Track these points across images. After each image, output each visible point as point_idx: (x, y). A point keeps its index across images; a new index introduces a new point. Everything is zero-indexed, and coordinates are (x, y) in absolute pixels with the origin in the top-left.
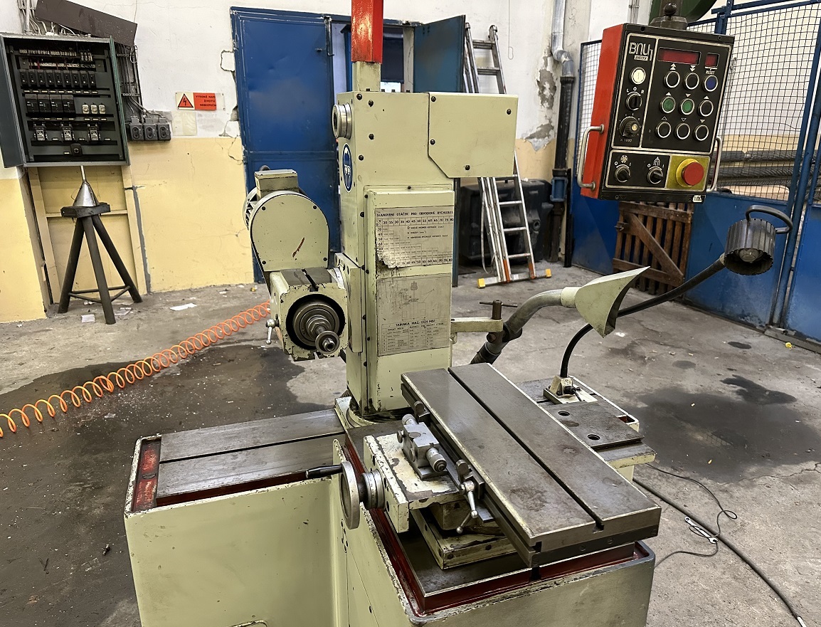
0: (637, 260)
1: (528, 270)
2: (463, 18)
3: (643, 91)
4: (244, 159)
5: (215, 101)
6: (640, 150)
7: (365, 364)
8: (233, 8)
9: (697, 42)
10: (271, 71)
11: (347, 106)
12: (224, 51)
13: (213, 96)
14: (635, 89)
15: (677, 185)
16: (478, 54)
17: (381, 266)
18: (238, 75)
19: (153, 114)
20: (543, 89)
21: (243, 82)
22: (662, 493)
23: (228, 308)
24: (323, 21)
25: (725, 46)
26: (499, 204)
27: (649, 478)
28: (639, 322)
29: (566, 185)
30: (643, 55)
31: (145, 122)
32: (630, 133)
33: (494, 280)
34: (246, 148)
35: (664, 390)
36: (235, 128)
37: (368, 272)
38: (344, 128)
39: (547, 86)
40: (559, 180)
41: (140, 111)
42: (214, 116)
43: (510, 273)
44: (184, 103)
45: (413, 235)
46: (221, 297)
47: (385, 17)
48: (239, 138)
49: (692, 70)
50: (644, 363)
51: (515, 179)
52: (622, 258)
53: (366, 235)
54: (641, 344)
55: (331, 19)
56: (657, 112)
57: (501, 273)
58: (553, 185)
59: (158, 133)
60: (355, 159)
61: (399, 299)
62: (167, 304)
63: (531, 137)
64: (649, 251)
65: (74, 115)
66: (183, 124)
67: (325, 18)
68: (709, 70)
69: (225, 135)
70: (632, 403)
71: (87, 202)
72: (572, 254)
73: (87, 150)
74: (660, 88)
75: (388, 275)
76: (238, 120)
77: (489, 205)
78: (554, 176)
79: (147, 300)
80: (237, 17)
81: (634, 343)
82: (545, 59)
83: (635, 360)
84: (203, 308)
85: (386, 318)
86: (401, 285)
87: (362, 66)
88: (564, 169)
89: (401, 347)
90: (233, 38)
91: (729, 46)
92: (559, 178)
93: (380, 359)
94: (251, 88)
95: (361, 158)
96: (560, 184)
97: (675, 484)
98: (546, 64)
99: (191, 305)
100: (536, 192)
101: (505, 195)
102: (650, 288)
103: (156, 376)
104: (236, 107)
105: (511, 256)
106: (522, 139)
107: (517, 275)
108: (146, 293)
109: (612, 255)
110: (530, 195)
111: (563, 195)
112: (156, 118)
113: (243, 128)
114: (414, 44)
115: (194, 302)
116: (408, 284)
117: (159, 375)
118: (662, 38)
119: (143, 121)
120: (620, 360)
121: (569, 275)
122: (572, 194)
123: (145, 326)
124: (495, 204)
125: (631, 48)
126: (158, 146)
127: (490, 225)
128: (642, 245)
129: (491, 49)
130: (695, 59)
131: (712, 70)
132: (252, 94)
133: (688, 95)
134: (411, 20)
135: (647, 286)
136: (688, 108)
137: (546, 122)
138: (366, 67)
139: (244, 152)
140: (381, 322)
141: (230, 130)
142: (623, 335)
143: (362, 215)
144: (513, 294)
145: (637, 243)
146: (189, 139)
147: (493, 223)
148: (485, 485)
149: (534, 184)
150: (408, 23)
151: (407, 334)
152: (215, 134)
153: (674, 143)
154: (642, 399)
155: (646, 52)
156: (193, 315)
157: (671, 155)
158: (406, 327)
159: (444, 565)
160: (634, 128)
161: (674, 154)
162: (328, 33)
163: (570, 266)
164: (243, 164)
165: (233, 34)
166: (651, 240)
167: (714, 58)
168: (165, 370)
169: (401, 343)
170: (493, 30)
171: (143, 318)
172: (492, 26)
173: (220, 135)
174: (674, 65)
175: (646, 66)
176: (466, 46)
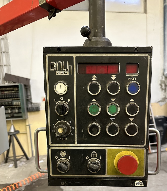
3: (69, 100)
6: (76, 146)
9: (114, 55)
14: (62, 98)
15: (117, 173)
19: (35, 103)
20: (162, 86)
25: (143, 55)
30: (63, 70)
31: (33, 106)
39: (163, 85)
41: (31, 103)
43: (151, 150)
49: (114, 78)
59: (36, 109)
63: (159, 102)
65: (12, 105)
68: (130, 77)
71: (12, 131)
73: (15, 115)
79: (31, 159)
82: (162, 76)
91: (147, 55)
98: (162, 78)
106: (155, 103)
108: (32, 156)
115: (44, 160)
118: (78, 55)
126: (37, 113)
131: (133, 77)
133: (112, 100)
136: (113, 110)
137: (164, 97)
155: (66, 68)
157: (107, 149)
167: (134, 66)
174: (94, 76)
175: (68, 80)
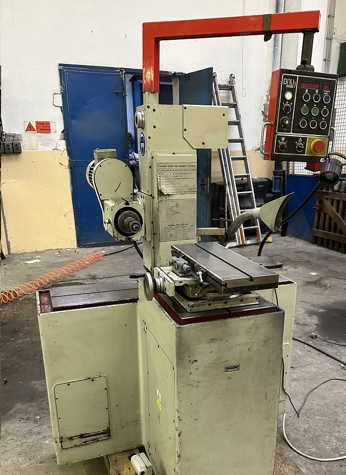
0: (328, 229)
1: (257, 238)
2: (211, 69)
3: (291, 103)
4: (69, 165)
5: (49, 127)
6: (291, 134)
7: (153, 248)
8: (60, 65)
9: (319, 78)
10: (85, 106)
11: (142, 112)
12: (55, 93)
13: (48, 124)
14: (287, 102)
15: (311, 153)
16: (222, 94)
17: (160, 193)
18: (64, 109)
19: (10, 135)
20: (266, 116)
21: (68, 114)
22: (328, 352)
23: (62, 262)
24: (119, 72)
26: (237, 193)
27: (321, 345)
28: (326, 267)
29: (282, 181)
30: (290, 85)
31: (5, 141)
32: (285, 125)
33: (234, 244)
34: (70, 158)
35: (337, 302)
36: (63, 145)
37: (153, 198)
38: (141, 123)
40: (277, 178)
41: (1, 134)
42: (49, 137)
43: (245, 239)
44: (30, 128)
45: (176, 178)
46: (56, 256)
47: (160, 70)
48: (66, 151)
49: (317, 92)
50: (327, 289)
51: (248, 177)
52: (318, 228)
53: (152, 178)
54: (326, 279)
55: (124, 72)
56: (299, 115)
57: (239, 239)
58: (274, 181)
59: (13, 148)
60: (146, 139)
61: (169, 211)
62: (22, 260)
64: (335, 223)
66: (29, 141)
67: (121, 70)
68: (325, 92)
69: (56, 149)
70: (316, 309)
72: (286, 227)
74: (300, 102)
75: (164, 198)
76: (65, 139)
77: (231, 194)
78: (274, 175)
79: (8, 258)
80: (63, 70)
81: (321, 278)
82: (267, 96)
83: (321, 287)
84: (46, 262)
85: (164, 222)
86: (171, 204)
87: (148, 94)
88: (280, 170)
89: (171, 237)
90: (61, 85)
91: (335, 80)
92: (278, 176)
93: (161, 243)
94: (73, 118)
95: (150, 138)
96: (278, 180)
97: (336, 349)
99: (38, 261)
100: (262, 186)
101: (242, 188)
102: (335, 247)
103: (20, 299)
104: (63, 131)
105: (245, 228)
106: (253, 150)
107: (249, 241)
108: (7, 254)
109: (312, 227)
110: (258, 188)
111: (280, 188)
112: (12, 138)
113: (68, 145)
114: (180, 87)
115: (39, 259)
116: (174, 204)
117: (22, 298)
118: (300, 76)
119: (3, 140)
120: (312, 287)
121: (284, 241)
122: (286, 187)
123: (10, 272)
124: (234, 193)
125: (285, 81)
126: (13, 157)
127: (231, 207)
128: (330, 218)
129: (231, 90)
130: (318, 87)
131: (327, 92)
132: (73, 122)
133: (315, 105)
134: (177, 71)
135: (334, 245)
136: (315, 112)
138: (151, 94)
139: (69, 160)
140: (161, 224)
141: (59, 146)
142: (315, 274)
143: (150, 167)
144: (246, 252)
145: (327, 217)
146: (34, 152)
147: (233, 206)
148: (207, 272)
149: (261, 180)
150: (175, 73)
151: (174, 231)
152: (49, 149)
153: (308, 131)
154: (322, 307)
155: (292, 83)
156: (39, 266)
158: (173, 227)
159: (190, 310)
160: (287, 122)
161: (308, 136)
162: (122, 80)
163: (285, 236)
164: (68, 169)
165: (61, 82)
166: (336, 215)
167: (328, 86)
168: (26, 296)
169: (171, 235)
170: (232, 77)
171: (7, 268)
172: (231, 74)
173: (53, 150)
174: (307, 90)
175: (292, 90)
176: (214, 88)
